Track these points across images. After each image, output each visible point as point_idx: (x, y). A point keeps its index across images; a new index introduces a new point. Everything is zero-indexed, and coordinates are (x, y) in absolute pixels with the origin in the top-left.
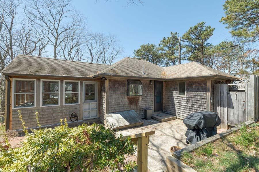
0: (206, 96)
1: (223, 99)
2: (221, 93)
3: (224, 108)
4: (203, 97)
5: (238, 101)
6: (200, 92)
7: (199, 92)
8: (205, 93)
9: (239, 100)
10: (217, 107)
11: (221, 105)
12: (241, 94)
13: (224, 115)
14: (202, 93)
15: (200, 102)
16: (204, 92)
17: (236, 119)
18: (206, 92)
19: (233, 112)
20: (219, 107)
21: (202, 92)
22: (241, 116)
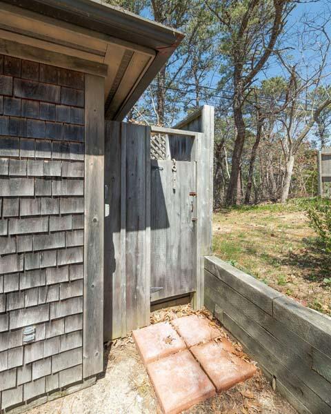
0: (83, 179)
1: (135, 193)
2: (130, 167)
3: (140, 232)
4: (59, 189)
5: (180, 194)
6: (39, 148)
7: (31, 154)
8: (72, 156)
9: (182, 192)
10: (114, 234)
11: (129, 223)
12: (186, 166)
13: (139, 266)
14: (57, 156)
15: (40, 227)
16: (64, 149)
17: (175, 264)
18: (80, 150)
19: (167, 243)
20: (123, 231)
21: (53, 150)
22: (186, 249)
